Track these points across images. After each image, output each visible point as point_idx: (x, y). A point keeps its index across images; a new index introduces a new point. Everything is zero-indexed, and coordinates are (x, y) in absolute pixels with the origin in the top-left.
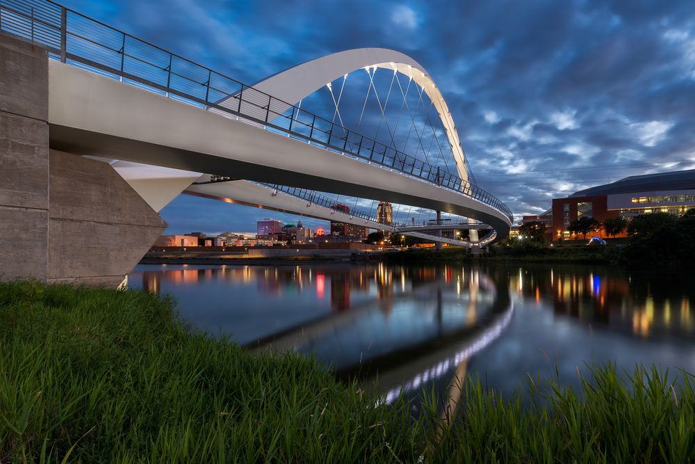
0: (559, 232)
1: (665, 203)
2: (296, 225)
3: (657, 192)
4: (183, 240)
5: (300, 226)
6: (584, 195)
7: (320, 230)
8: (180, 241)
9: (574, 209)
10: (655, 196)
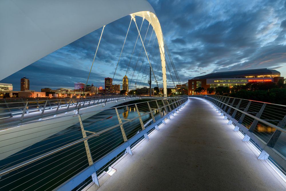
0: (190, 92)
1: (224, 83)
2: (91, 85)
3: (222, 79)
4: (37, 94)
5: (92, 86)
6: (199, 79)
7: (101, 87)
8: (36, 95)
9: (195, 84)
10: (221, 80)
